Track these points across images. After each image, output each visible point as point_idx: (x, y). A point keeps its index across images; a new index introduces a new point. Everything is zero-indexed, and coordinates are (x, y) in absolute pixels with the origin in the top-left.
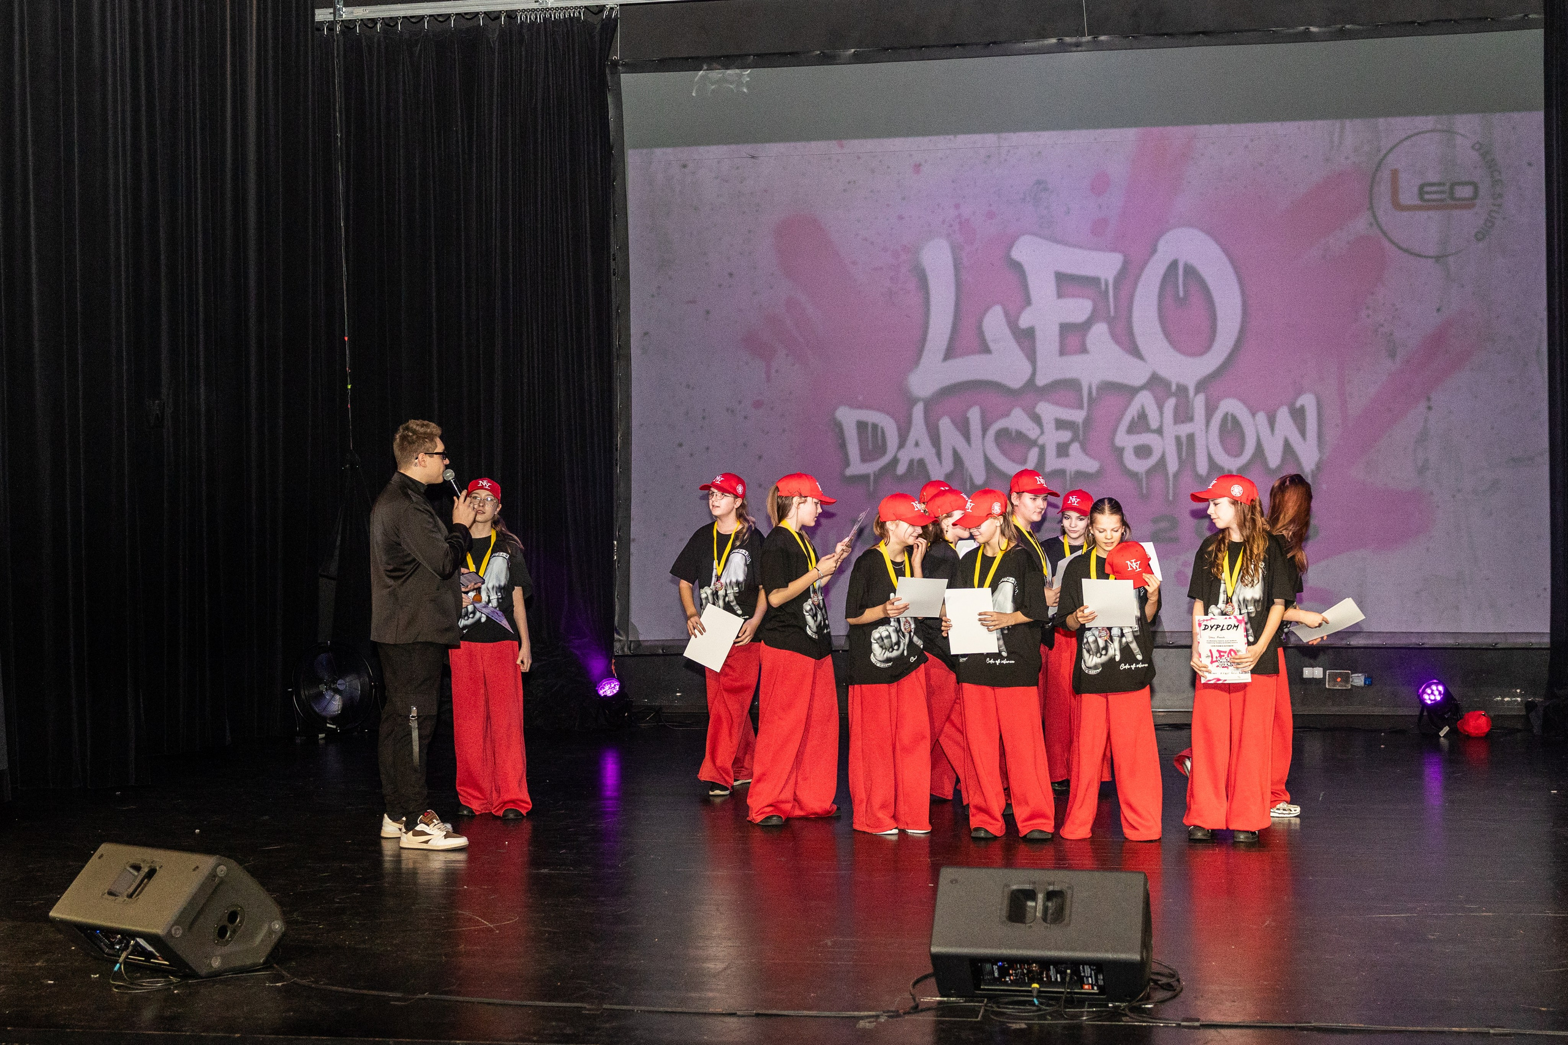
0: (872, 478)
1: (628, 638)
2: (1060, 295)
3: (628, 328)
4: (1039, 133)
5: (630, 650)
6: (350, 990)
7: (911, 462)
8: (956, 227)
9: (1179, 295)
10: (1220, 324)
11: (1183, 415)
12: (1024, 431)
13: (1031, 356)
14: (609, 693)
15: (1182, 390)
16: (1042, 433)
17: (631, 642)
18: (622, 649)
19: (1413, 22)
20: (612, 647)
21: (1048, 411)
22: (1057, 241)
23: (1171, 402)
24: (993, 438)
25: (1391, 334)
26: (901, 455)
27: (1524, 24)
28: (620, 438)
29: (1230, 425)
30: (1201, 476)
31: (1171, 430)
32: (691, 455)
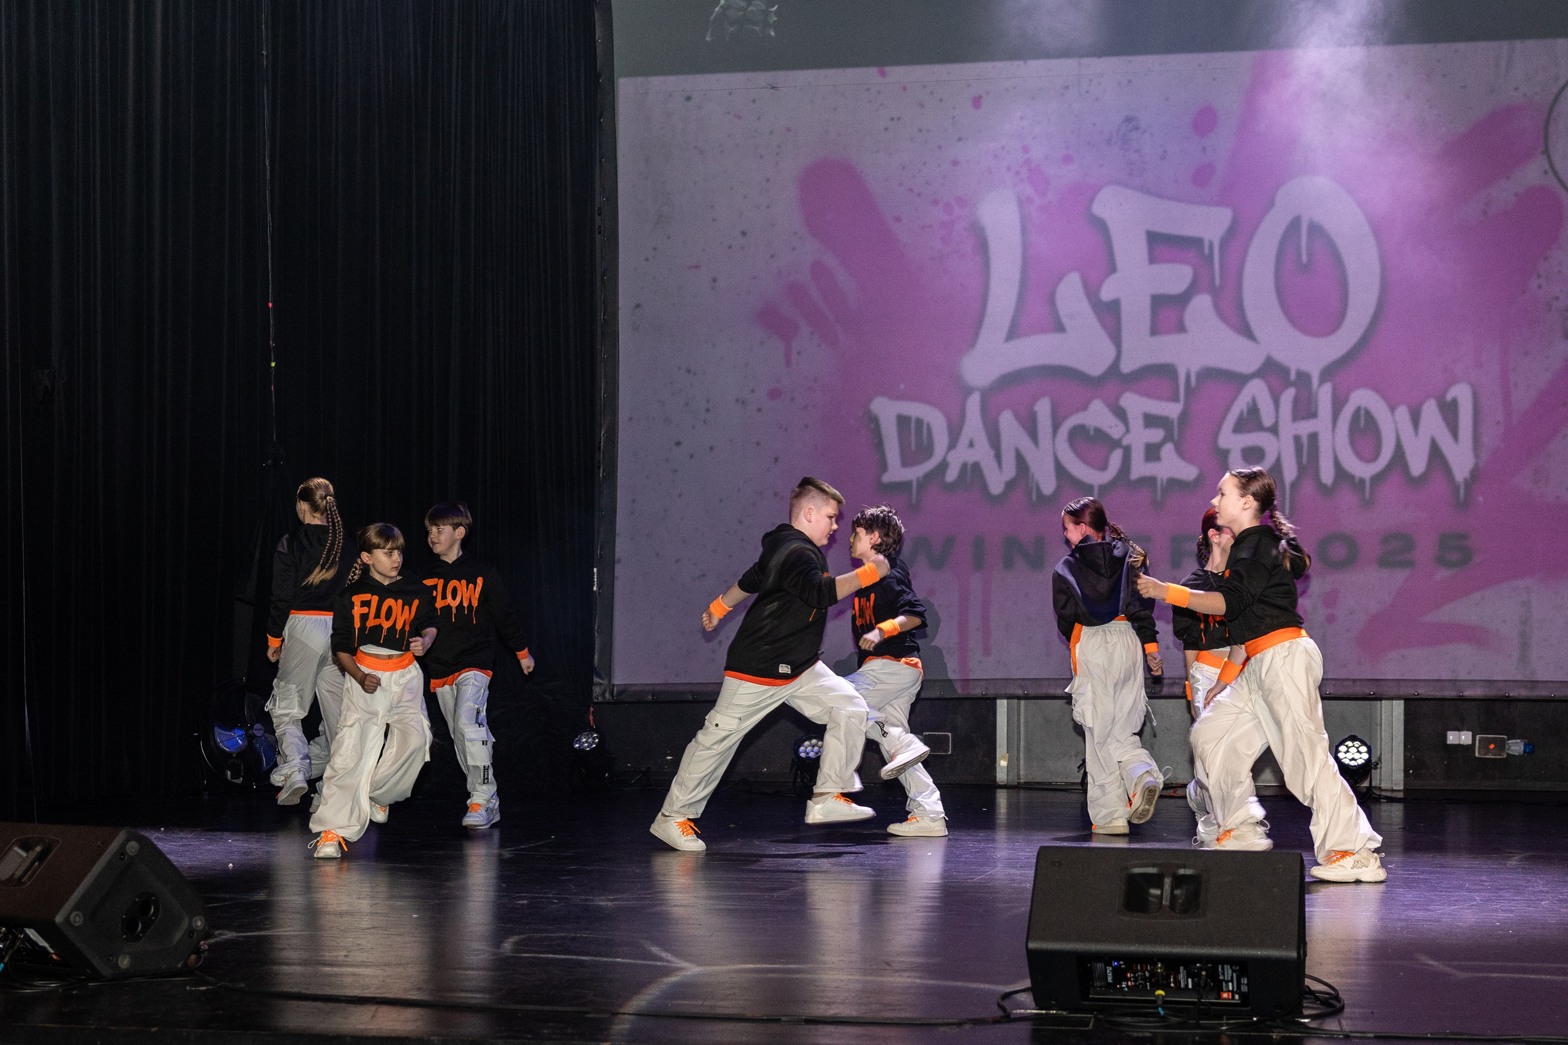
0: (914, 484)
1: (610, 682)
2: (1153, 260)
5: (613, 697)
7: (964, 466)
8: (1025, 175)
9: (1301, 260)
10: (1352, 297)
11: (1304, 409)
12: (1105, 427)
13: (1115, 335)
15: (1303, 378)
16: (1128, 431)
17: (613, 686)
18: (603, 694)
20: (591, 692)
21: (1135, 404)
22: (1148, 192)
23: (1288, 396)
24: (1066, 438)
26: (951, 457)
28: (603, 435)
29: (1362, 422)
30: (1325, 486)
31: (1289, 429)
32: (692, 456)
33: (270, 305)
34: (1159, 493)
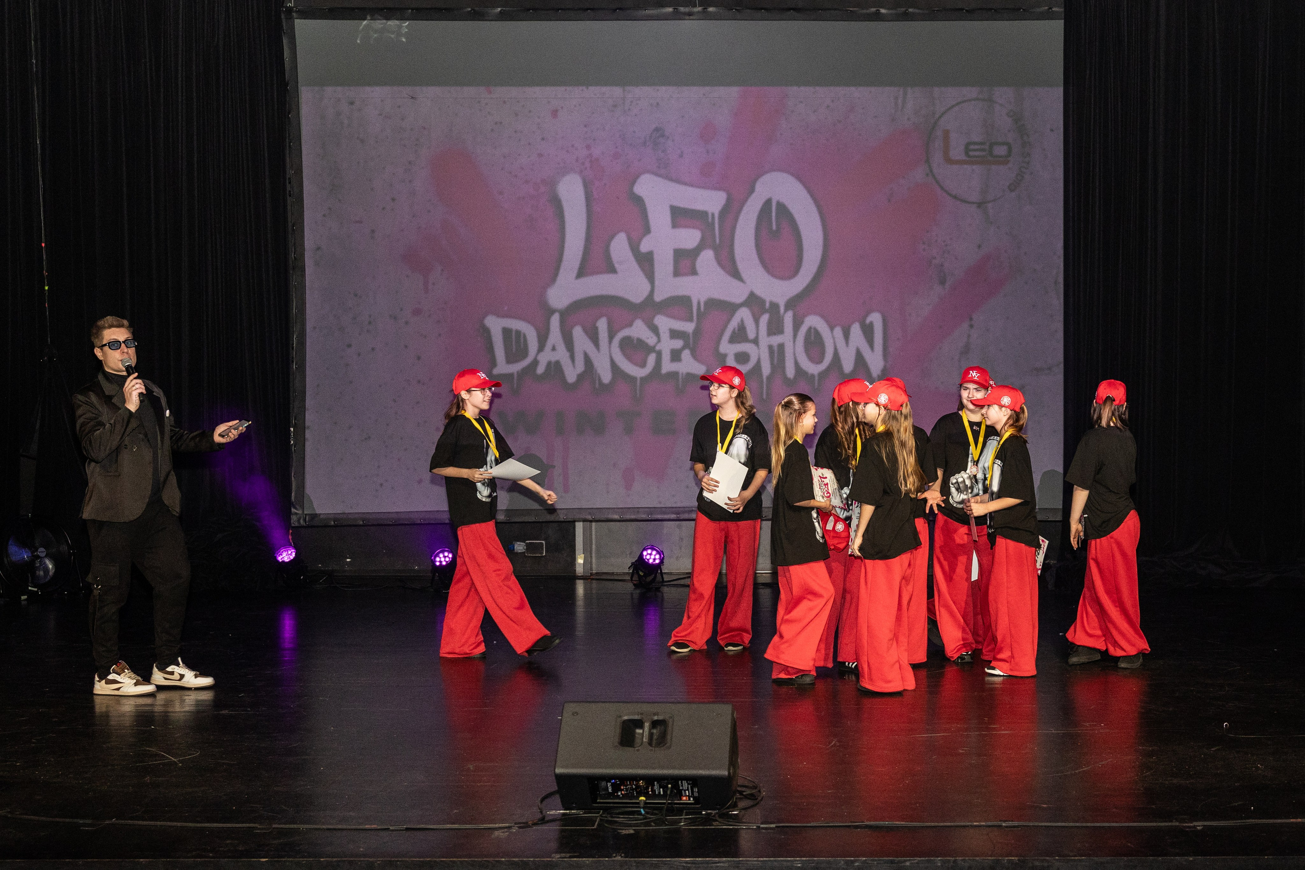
0: (516, 376)
1: (303, 512)
2: (675, 225)
3: (303, 245)
4: (658, 88)
5: (306, 523)
6: (43, 818)
7: (549, 363)
8: (588, 164)
9: (771, 229)
10: (805, 252)
11: (775, 328)
12: (643, 338)
13: (650, 277)
14: (286, 559)
15: (774, 306)
16: (659, 341)
17: (306, 514)
18: (299, 520)
19: (962, 9)
20: (289, 519)
21: (664, 323)
22: (671, 180)
23: (765, 319)
24: (617, 345)
25: (942, 265)
26: (539, 358)
27: (1048, 16)
28: (296, 339)
29: (813, 338)
30: (790, 379)
31: (764, 341)
32: (359, 355)
33: (43, 245)
34: (680, 383)
